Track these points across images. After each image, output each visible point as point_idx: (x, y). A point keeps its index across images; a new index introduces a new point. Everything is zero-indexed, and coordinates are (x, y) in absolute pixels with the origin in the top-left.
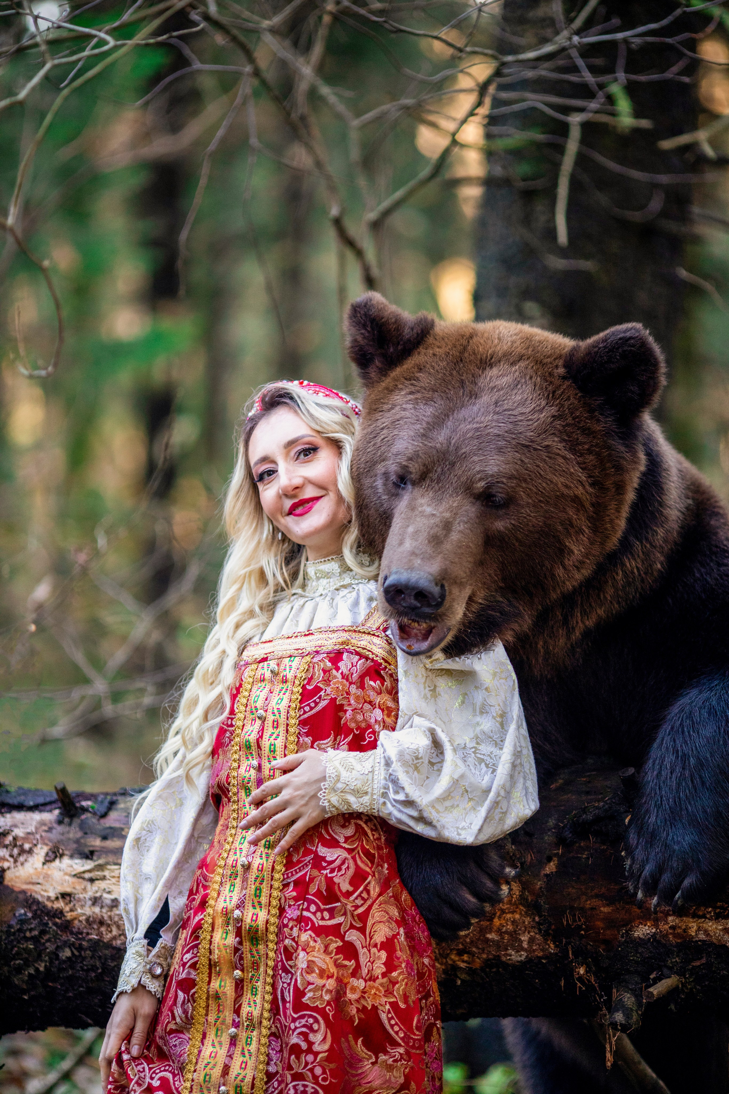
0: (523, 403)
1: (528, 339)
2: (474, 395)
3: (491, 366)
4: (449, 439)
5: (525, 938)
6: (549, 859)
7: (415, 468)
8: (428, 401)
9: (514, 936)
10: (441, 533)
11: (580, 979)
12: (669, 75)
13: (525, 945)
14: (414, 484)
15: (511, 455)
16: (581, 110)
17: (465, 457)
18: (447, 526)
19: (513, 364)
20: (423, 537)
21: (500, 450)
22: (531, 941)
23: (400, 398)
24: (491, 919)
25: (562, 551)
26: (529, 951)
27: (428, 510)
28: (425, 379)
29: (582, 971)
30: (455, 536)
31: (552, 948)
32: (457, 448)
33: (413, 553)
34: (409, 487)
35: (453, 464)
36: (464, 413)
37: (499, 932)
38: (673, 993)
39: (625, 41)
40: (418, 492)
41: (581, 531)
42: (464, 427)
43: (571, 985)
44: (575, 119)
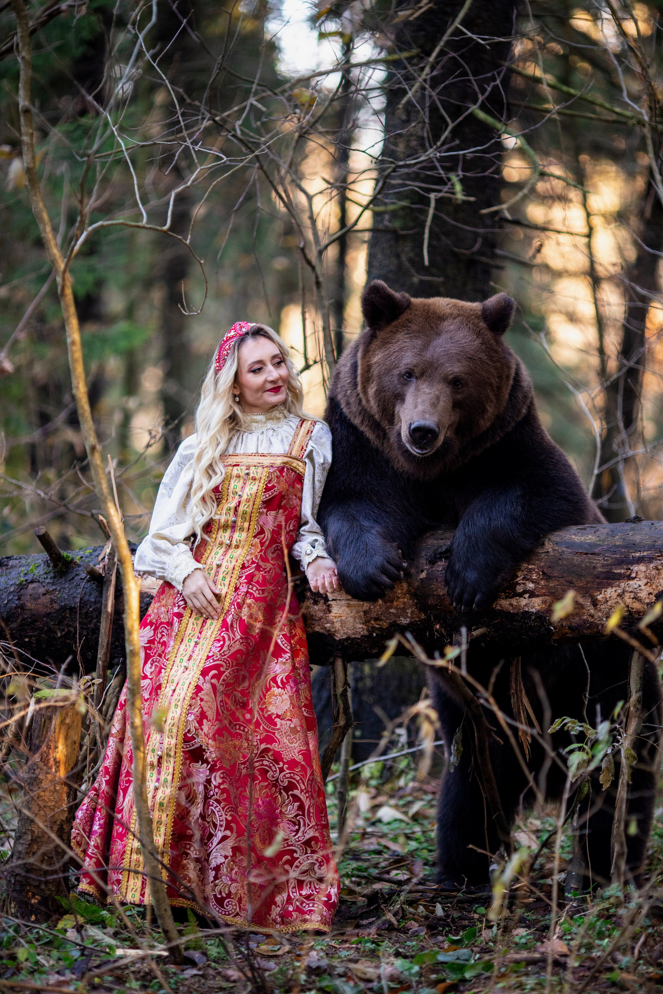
0: (464, 337)
1: (455, 306)
2: (438, 334)
3: (444, 320)
4: (433, 356)
5: (409, 611)
6: (422, 571)
7: (417, 371)
8: (417, 337)
9: (404, 609)
10: (436, 402)
11: (437, 631)
12: (486, 174)
13: (409, 615)
14: (417, 378)
15: (465, 363)
16: (439, 191)
17: (442, 365)
18: (438, 398)
19: (455, 318)
20: (427, 404)
21: (459, 361)
22: (412, 612)
23: (400, 336)
24: (392, 602)
25: (484, 411)
26: (412, 618)
27: (427, 391)
28: (414, 327)
29: (438, 627)
30: (442, 403)
31: (423, 616)
32: (438, 361)
33: (424, 412)
34: (414, 380)
35: (436, 368)
36: (435, 343)
37: (397, 608)
38: (483, 635)
39: (464, 155)
40: (420, 382)
41: (491, 401)
42: (438, 350)
43: (431, 634)
44: (433, 196)
